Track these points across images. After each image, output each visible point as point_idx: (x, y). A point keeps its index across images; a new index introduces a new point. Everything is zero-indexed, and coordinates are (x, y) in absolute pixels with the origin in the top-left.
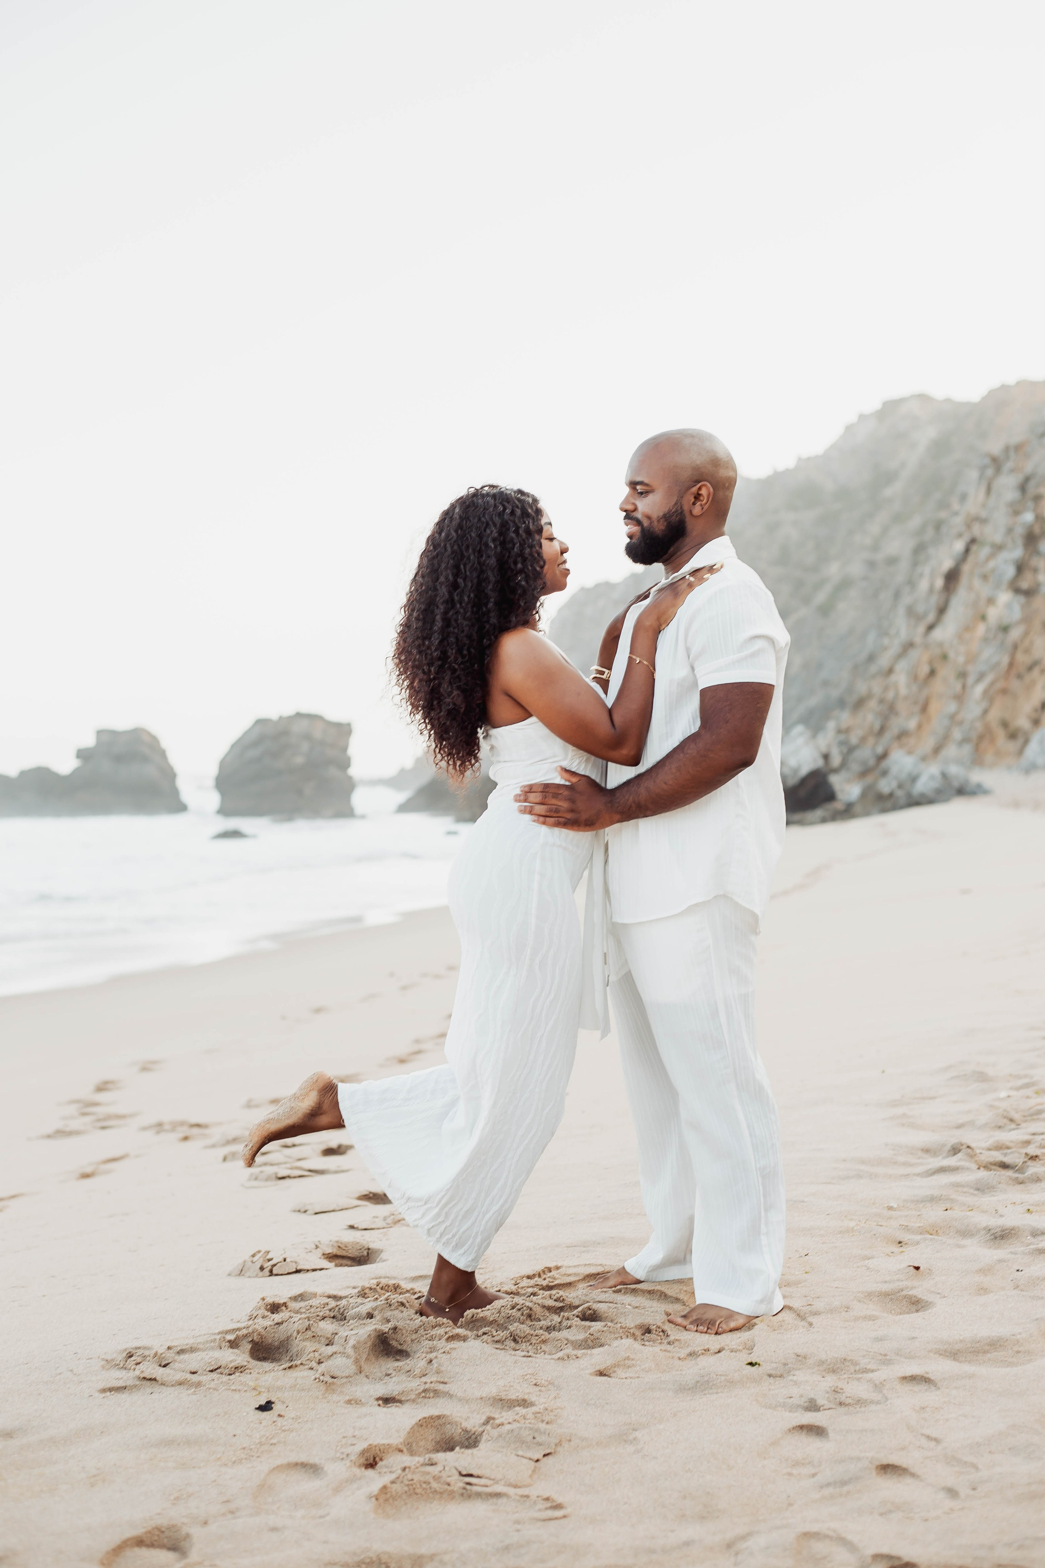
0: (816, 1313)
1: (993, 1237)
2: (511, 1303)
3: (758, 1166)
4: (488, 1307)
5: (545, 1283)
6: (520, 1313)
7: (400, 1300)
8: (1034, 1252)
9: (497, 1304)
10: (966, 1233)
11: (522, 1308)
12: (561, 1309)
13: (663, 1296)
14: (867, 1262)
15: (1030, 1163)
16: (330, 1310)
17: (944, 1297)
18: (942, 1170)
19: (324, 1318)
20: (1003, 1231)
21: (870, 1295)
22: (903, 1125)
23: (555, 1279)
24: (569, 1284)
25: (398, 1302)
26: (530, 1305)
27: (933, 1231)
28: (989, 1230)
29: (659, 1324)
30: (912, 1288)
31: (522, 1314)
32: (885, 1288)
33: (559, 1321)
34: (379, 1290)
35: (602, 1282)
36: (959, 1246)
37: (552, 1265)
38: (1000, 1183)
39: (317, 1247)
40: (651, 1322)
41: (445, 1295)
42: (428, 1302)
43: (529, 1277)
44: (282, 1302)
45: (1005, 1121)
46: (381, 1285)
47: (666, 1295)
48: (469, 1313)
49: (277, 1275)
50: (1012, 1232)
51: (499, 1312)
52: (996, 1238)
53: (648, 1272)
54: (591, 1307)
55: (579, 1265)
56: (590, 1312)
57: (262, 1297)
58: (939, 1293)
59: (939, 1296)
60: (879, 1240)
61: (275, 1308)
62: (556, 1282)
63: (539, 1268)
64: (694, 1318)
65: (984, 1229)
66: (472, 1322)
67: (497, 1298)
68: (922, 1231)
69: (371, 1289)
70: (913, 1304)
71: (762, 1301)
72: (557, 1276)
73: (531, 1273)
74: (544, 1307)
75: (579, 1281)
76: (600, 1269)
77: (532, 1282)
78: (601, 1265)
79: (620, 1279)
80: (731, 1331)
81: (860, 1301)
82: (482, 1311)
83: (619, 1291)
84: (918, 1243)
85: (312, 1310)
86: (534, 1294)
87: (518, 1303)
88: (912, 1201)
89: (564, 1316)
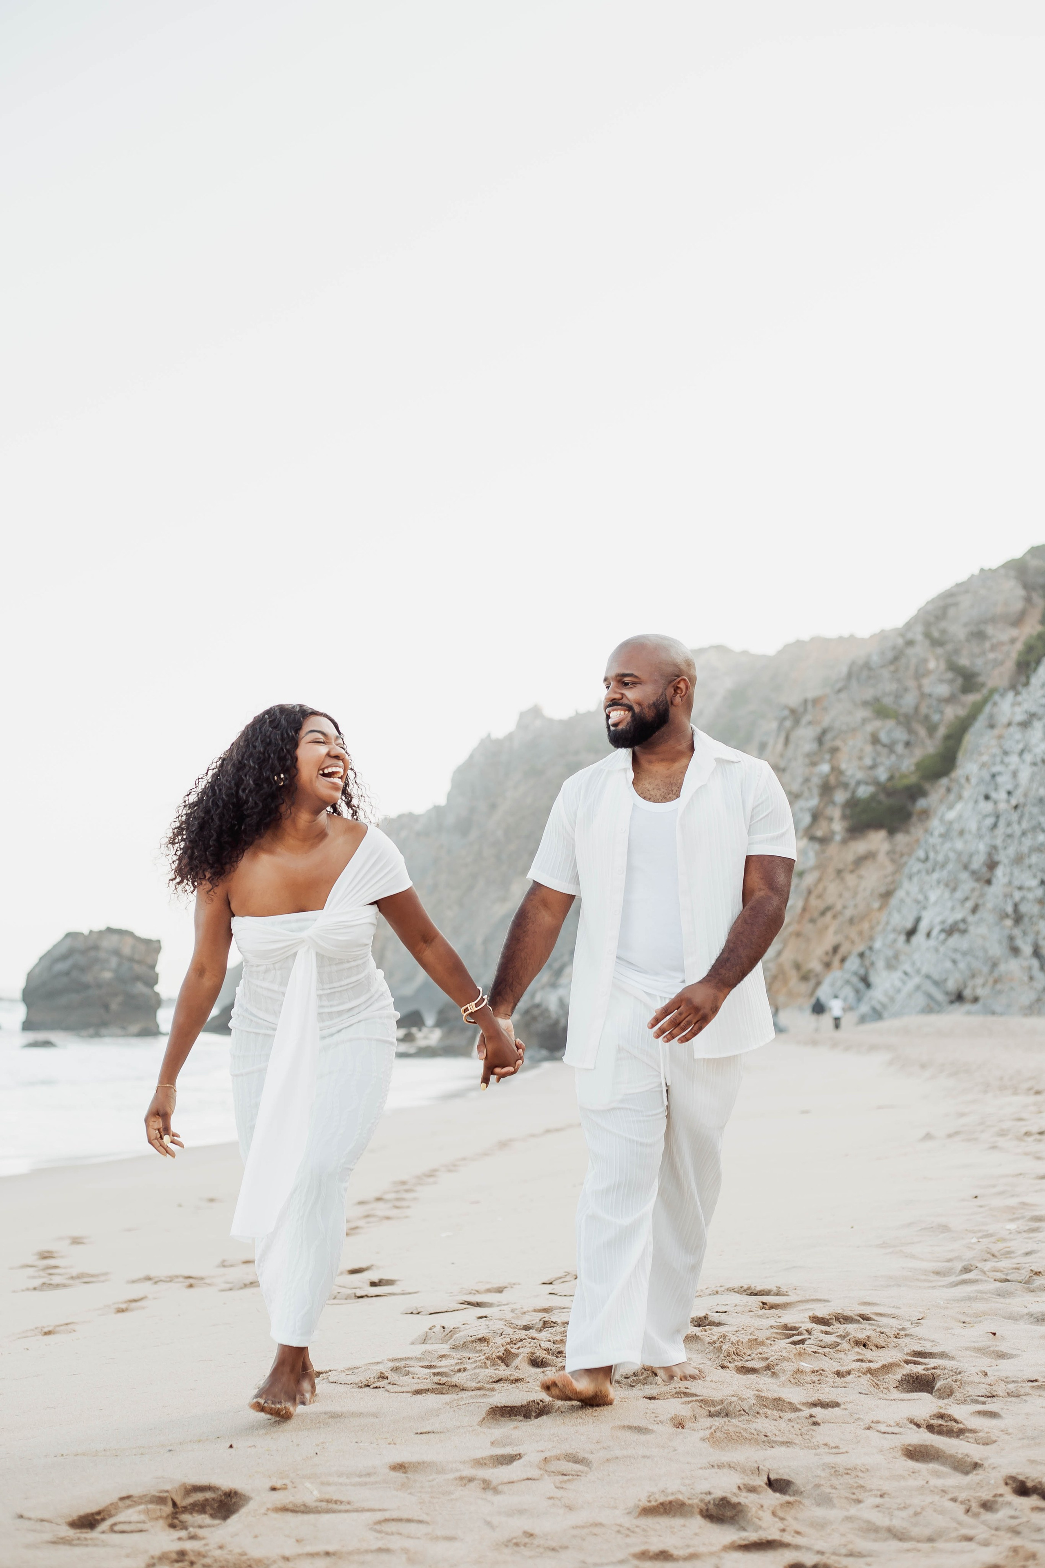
1: (1037, 1319)
10: (1013, 1318)
15: (1035, 1277)
17: (1024, 1352)
18: (964, 1282)
21: (967, 1349)
27: (985, 1315)
28: (1031, 1316)
30: (996, 1346)
32: (976, 1345)
36: (1014, 1325)
38: (1017, 1290)
45: (989, 1256)
59: (1017, 1351)
65: (1027, 1314)
68: (977, 1316)
70: (1001, 1354)
84: (980, 1321)
88: (954, 1300)
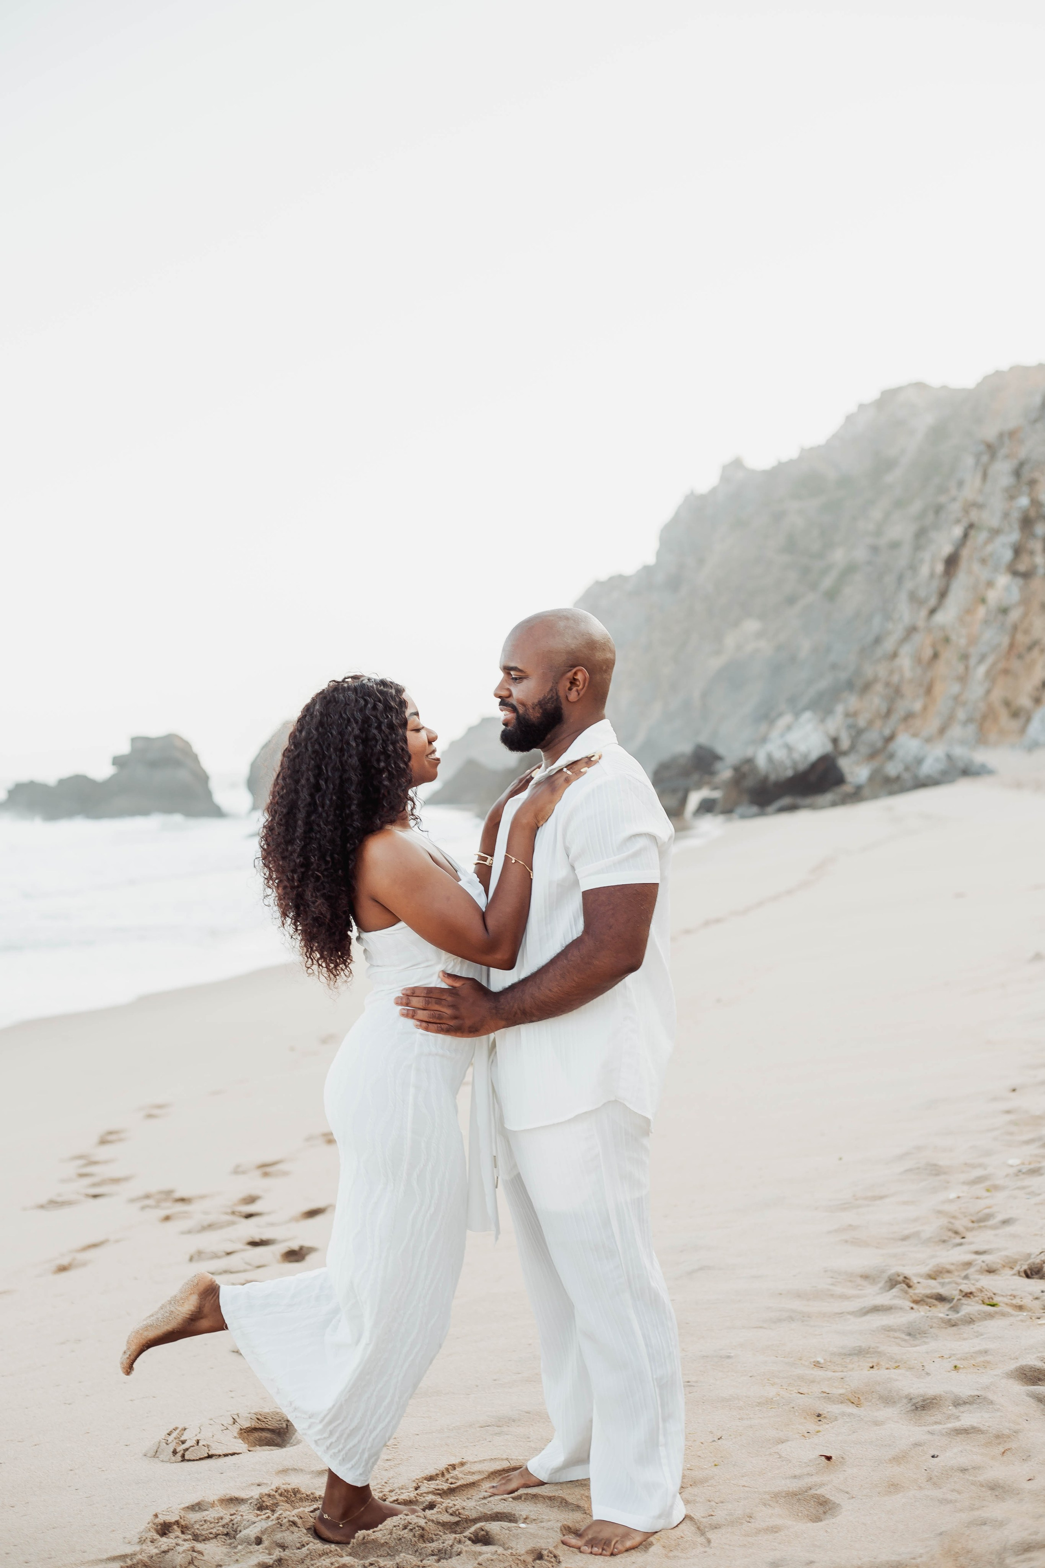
0: (716, 1527)
1: (914, 1407)
2: (403, 1522)
3: (655, 1377)
4: (380, 1526)
5: (445, 1486)
6: (412, 1534)
7: (292, 1519)
8: (952, 1433)
9: (390, 1522)
10: (888, 1400)
11: (415, 1528)
12: (457, 1523)
13: (564, 1504)
14: (780, 1446)
15: (964, 1301)
16: (223, 1526)
17: (853, 1498)
18: (876, 1309)
19: (216, 1536)
20: (924, 1400)
21: (776, 1496)
22: (846, 1241)
23: (457, 1479)
24: (473, 1484)
25: (289, 1521)
26: (422, 1522)
27: (854, 1400)
28: (911, 1399)
29: (551, 1548)
30: (822, 1485)
31: (414, 1536)
32: (794, 1486)
33: (451, 1544)
34: (278, 1497)
35: (504, 1484)
36: (877, 1423)
37: (455, 1461)
39: (234, 1420)
40: (543, 1546)
41: (338, 1511)
42: (321, 1518)
43: (431, 1478)
44: (173, 1520)
45: (950, 1232)
46: (279, 1491)
47: (566, 1502)
48: (360, 1534)
49: (189, 1460)
50: (935, 1401)
51: (391, 1533)
52: (917, 1407)
53: (550, 1474)
54: (483, 1528)
55: (485, 1460)
56: (483, 1533)
57: (154, 1513)
58: (847, 1493)
59: (847, 1495)
60: (799, 1415)
61: (164, 1529)
62: (459, 1483)
63: (442, 1465)
64: (590, 1537)
65: (906, 1397)
66: (363, 1544)
67: (393, 1513)
68: (844, 1400)
69: (269, 1495)
70: (821, 1504)
71: (660, 1517)
72: (460, 1475)
73: (433, 1472)
74: (438, 1523)
75: (483, 1479)
76: (505, 1465)
77: (433, 1485)
78: (507, 1459)
79: (522, 1481)
80: (627, 1550)
81: (765, 1505)
82: (374, 1532)
83: (518, 1498)
84: (836, 1419)
85: (205, 1526)
86: (431, 1506)
87: (410, 1521)
88: (840, 1354)
89: (455, 1538)
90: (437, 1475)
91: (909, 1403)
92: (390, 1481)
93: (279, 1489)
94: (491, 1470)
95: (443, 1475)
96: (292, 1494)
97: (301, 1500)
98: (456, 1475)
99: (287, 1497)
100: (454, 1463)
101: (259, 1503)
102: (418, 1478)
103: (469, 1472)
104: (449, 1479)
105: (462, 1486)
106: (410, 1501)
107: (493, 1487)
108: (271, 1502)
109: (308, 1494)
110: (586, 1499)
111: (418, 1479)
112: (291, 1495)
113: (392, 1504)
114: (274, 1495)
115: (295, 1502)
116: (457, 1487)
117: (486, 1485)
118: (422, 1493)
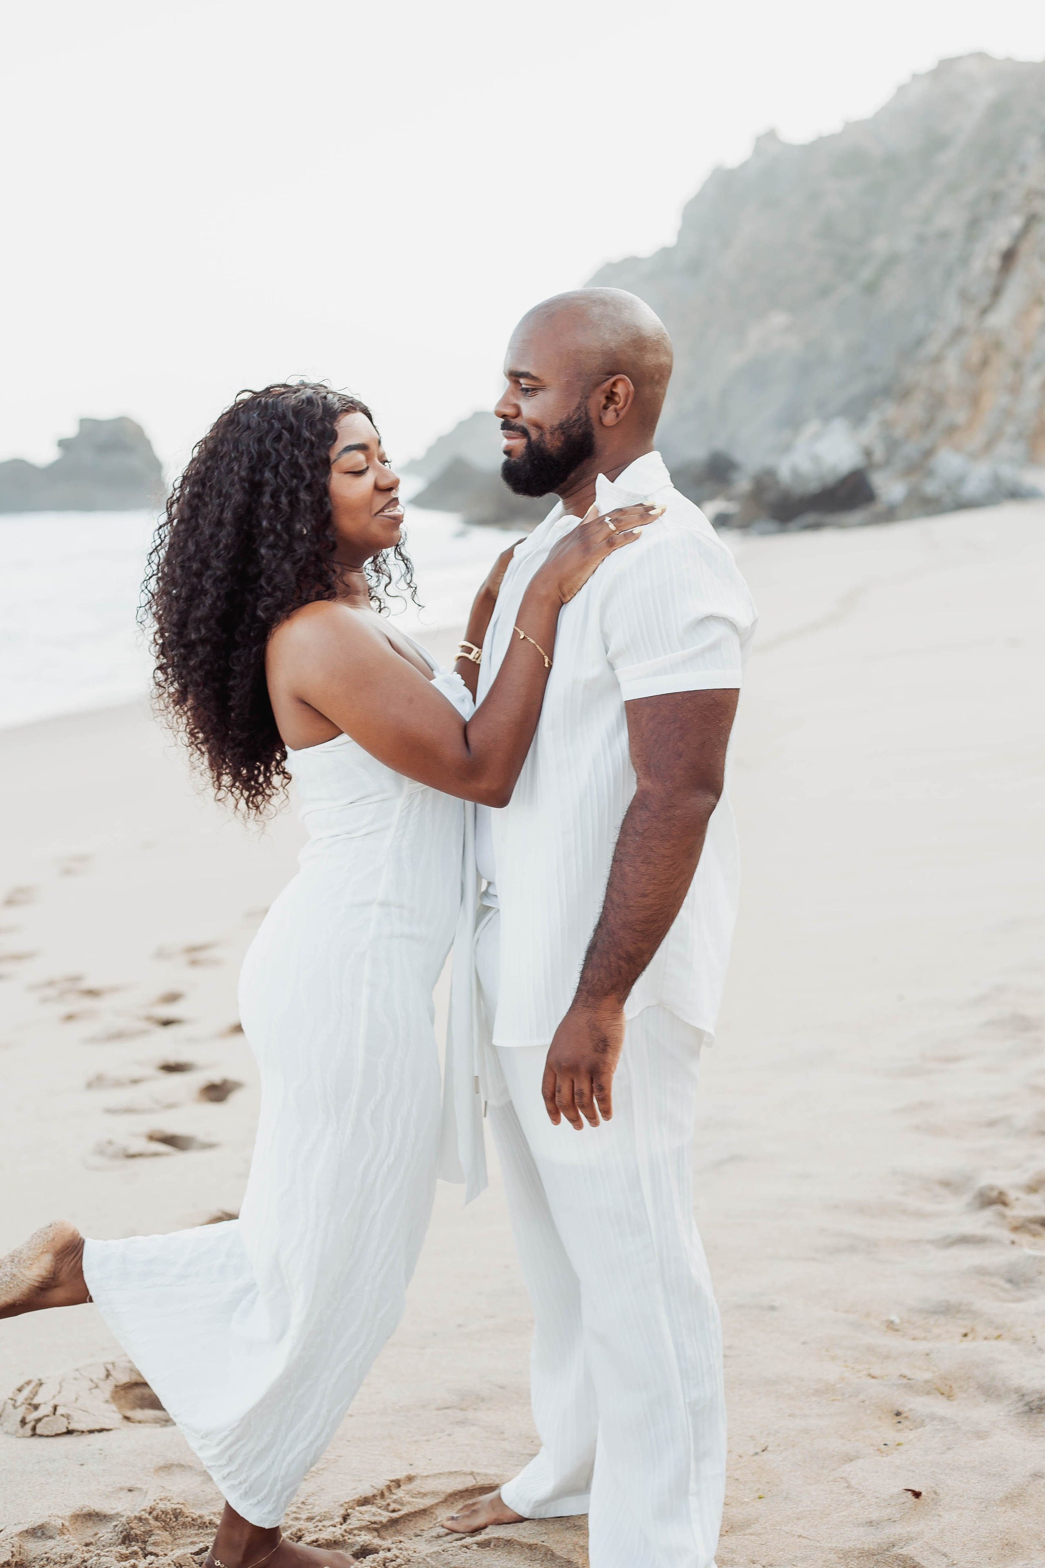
1: (1027, 1408)
5: (385, 1516)
10: (989, 1391)
14: (847, 1468)
18: (963, 1240)
21: (845, 1557)
22: (919, 1128)
23: (402, 1504)
24: (423, 1513)
30: (909, 1540)
32: (869, 1539)
34: (152, 1522)
35: (468, 1516)
37: (401, 1475)
39: (108, 1375)
41: (235, 1557)
42: (211, 1565)
43: (365, 1501)
46: (155, 1513)
47: (553, 1555)
49: (41, 1436)
52: (1031, 1410)
53: (532, 1508)
55: (441, 1474)
60: (869, 1412)
62: (404, 1511)
63: (381, 1483)
65: (1016, 1391)
68: (931, 1389)
69: (140, 1519)
72: (407, 1499)
73: (369, 1493)
75: (437, 1504)
76: (469, 1482)
77: (369, 1514)
78: (472, 1473)
79: (493, 1516)
86: (364, 1552)
88: (921, 1311)
90: (374, 1496)
91: (1020, 1400)
92: (310, 1501)
93: (154, 1509)
94: (450, 1491)
95: (382, 1495)
96: (172, 1517)
97: (184, 1525)
98: (401, 1498)
99: (165, 1521)
100: (398, 1477)
101: (126, 1530)
102: (347, 1501)
103: (420, 1493)
104: (391, 1504)
105: (408, 1515)
106: (335, 1541)
107: (453, 1518)
108: (142, 1529)
109: (194, 1517)
110: (581, 1551)
111: (348, 1503)
112: (171, 1519)
113: (309, 1547)
114: (146, 1519)
115: (176, 1529)
116: (402, 1517)
117: (444, 1515)
118: (352, 1529)
